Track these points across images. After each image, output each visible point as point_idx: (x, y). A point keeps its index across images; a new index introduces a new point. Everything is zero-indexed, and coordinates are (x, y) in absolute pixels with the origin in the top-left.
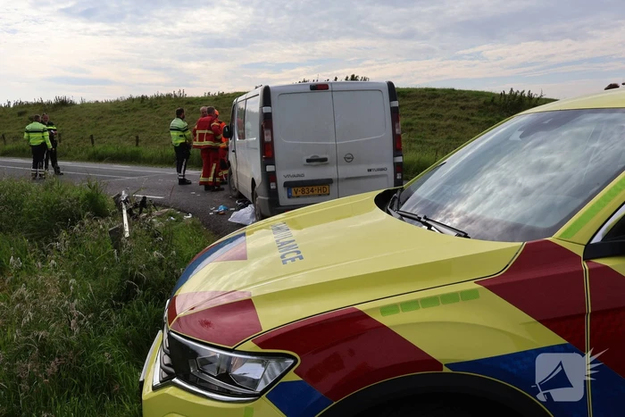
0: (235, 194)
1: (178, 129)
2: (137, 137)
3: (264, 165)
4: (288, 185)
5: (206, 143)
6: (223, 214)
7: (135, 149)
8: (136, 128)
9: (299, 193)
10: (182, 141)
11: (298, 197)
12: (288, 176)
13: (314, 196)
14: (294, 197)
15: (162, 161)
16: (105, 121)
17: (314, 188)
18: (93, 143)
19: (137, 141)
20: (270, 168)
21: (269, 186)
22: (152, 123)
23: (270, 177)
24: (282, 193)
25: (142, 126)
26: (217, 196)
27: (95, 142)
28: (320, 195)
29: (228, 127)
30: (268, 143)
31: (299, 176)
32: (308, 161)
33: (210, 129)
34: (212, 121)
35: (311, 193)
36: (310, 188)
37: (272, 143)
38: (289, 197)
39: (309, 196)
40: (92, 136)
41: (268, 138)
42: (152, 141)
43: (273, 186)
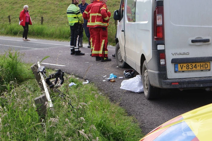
0: (121, 64)
1: (73, 13)
2: (42, 18)
3: (155, 45)
4: (175, 62)
5: (97, 23)
6: (114, 81)
7: (40, 26)
8: (41, 10)
9: (184, 69)
10: (76, 21)
11: (183, 72)
12: (176, 54)
13: (197, 71)
14: (180, 71)
15: (60, 36)
16: (18, 5)
17: (197, 64)
18: (10, 21)
19: (42, 20)
20: (160, 47)
21: (159, 62)
22: (53, 7)
23: (160, 55)
24: (170, 68)
25: (46, 9)
26: (106, 66)
27: (12, 21)
28: (202, 71)
29: (117, 11)
30: (159, 26)
31: (184, 54)
32: (193, 41)
33: (99, 12)
34: (101, 6)
35: (194, 69)
36: (194, 64)
37: (162, 27)
38: (176, 72)
39: (193, 71)
40: (9, 17)
41: (159, 22)
42: (53, 20)
43: (162, 62)
